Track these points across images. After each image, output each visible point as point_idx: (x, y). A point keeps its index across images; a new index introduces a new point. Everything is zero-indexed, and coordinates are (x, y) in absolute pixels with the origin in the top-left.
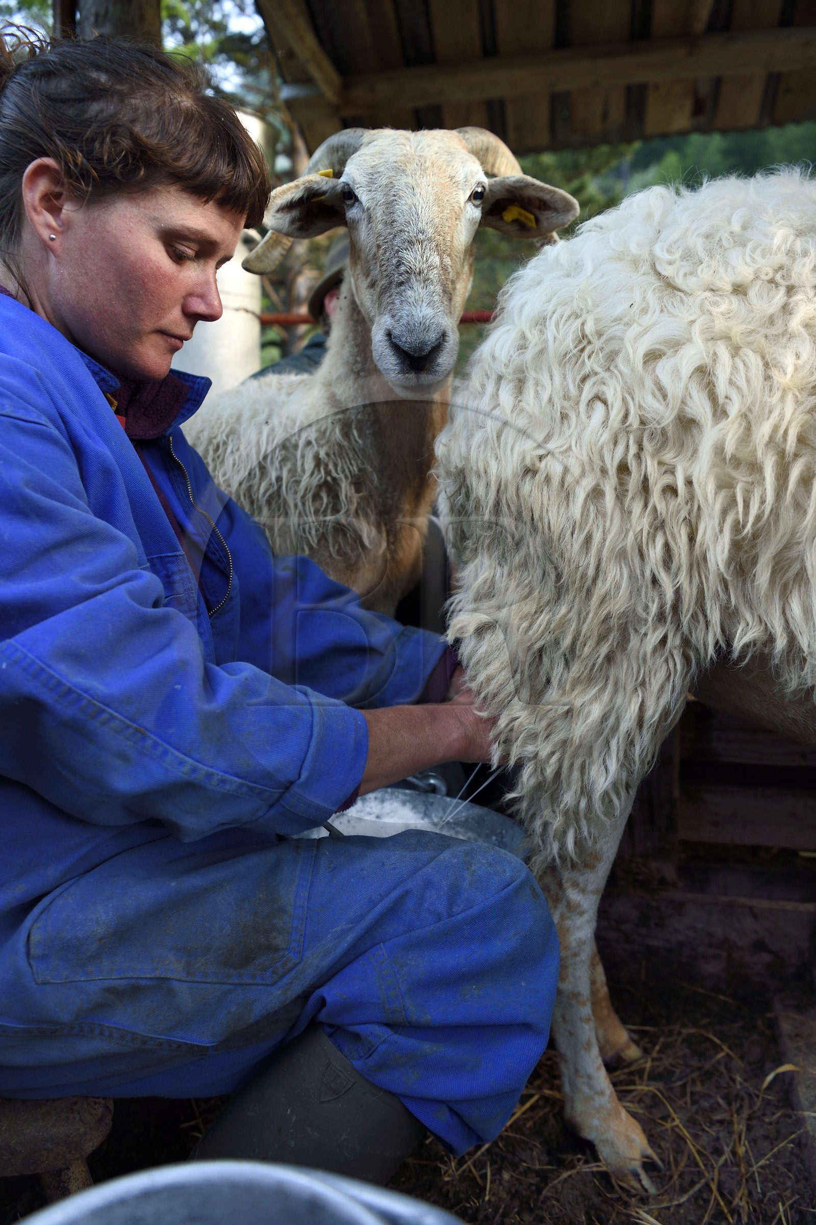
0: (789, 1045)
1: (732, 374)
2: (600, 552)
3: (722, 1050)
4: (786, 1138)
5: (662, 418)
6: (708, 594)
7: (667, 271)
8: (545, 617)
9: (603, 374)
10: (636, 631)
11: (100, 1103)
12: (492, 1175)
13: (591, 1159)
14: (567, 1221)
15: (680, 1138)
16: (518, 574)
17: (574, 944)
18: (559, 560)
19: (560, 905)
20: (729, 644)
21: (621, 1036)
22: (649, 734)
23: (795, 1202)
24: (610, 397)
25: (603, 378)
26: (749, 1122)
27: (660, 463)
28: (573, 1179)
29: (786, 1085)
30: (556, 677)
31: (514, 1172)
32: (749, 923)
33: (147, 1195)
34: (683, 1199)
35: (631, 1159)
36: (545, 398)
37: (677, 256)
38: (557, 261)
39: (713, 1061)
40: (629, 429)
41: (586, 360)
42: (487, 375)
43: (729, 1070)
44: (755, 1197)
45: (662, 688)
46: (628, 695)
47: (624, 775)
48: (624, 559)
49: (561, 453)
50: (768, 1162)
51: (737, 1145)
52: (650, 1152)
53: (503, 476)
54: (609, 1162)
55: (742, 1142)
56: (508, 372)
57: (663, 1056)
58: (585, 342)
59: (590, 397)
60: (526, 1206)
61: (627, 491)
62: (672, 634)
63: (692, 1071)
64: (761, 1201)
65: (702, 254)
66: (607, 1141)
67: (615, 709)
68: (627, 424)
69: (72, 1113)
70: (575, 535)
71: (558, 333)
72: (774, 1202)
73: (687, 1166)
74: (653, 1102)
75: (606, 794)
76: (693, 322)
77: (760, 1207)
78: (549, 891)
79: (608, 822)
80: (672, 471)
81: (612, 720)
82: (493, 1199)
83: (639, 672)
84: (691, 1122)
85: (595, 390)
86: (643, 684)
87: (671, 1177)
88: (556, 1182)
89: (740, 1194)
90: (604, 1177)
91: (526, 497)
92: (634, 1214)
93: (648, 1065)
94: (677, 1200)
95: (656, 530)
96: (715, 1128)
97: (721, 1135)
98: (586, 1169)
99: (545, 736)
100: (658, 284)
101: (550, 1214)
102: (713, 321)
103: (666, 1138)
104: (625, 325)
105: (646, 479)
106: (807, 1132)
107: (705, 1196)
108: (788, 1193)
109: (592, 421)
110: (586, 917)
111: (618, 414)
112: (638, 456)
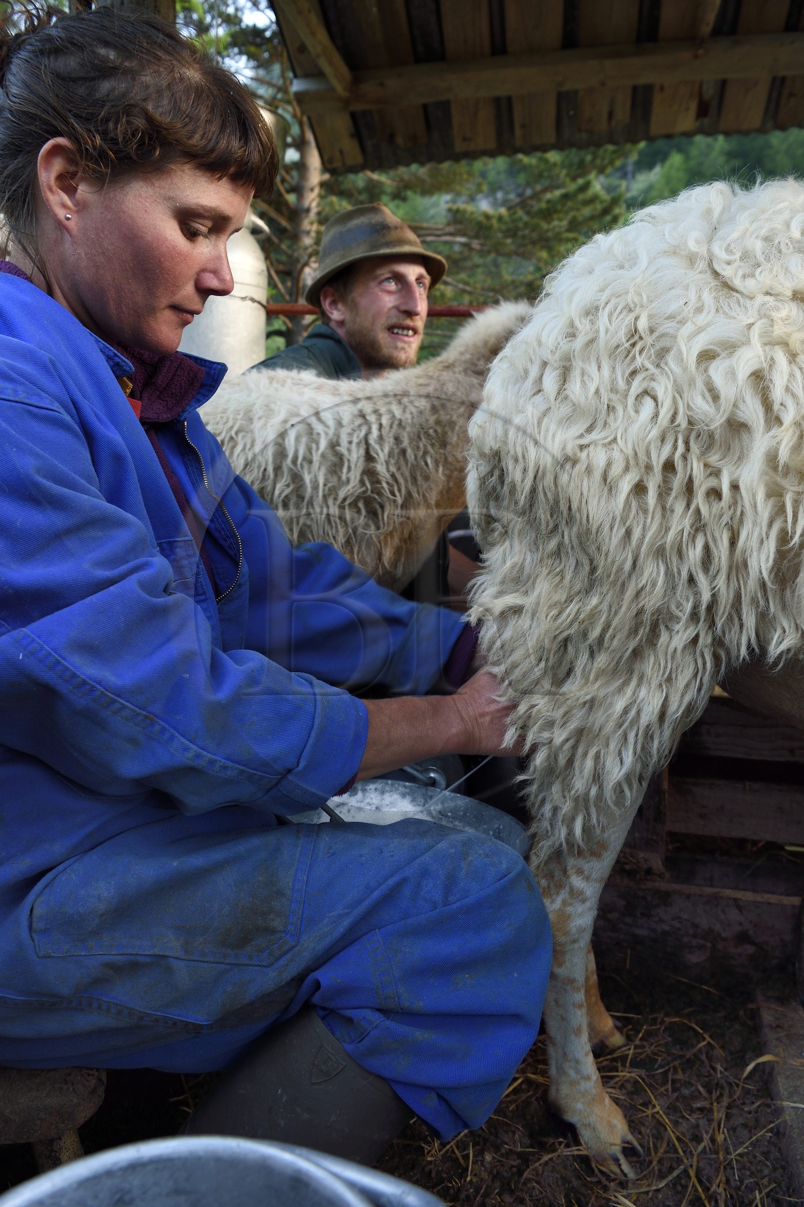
0: (770, 1035)
1: (789, 381)
2: (639, 547)
3: (704, 1039)
4: (765, 1127)
5: (712, 420)
6: (745, 600)
7: (727, 272)
8: (574, 606)
9: (653, 369)
10: (667, 627)
11: (93, 1075)
12: (474, 1156)
13: (572, 1143)
14: (547, 1203)
15: (661, 1125)
16: (550, 562)
17: (574, 930)
18: (596, 552)
19: (563, 892)
20: (764, 650)
21: (607, 1023)
22: (670, 729)
23: (771, 1190)
24: (660, 395)
25: (653, 374)
26: (729, 1111)
27: (706, 465)
28: (554, 1163)
29: (765, 1076)
30: (579, 667)
31: (496, 1154)
32: (734, 915)
33: (134, 1167)
34: (662, 1185)
35: (612, 1144)
36: (592, 390)
37: (738, 256)
38: (610, 249)
39: (695, 1050)
40: (678, 429)
41: (637, 356)
42: (531, 360)
43: (709, 1058)
44: (733, 1183)
45: (687, 686)
46: (652, 689)
47: (639, 766)
48: (662, 556)
49: (605, 445)
50: (746, 1150)
51: (716, 1132)
52: (630, 1137)
53: (542, 463)
54: (589, 1145)
55: (721, 1131)
56: (554, 359)
57: (645, 1043)
58: (636, 337)
59: (640, 390)
60: (507, 1188)
61: (671, 489)
62: (704, 632)
63: (675, 1060)
64: (738, 1188)
65: (761, 258)
66: (589, 1125)
67: (637, 702)
68: (676, 424)
69: (66, 1084)
70: (615, 530)
71: (611, 326)
72: (752, 1191)
73: (666, 1152)
74: (636, 1089)
75: (619, 784)
76: (750, 326)
77: (737, 1194)
78: (553, 877)
79: (617, 812)
80: (716, 473)
81: (633, 713)
82: (475, 1180)
83: (666, 667)
84: (671, 1109)
85: (645, 385)
86: (669, 679)
87: (651, 1162)
88: (537, 1164)
89: (718, 1181)
90: (585, 1160)
91: (565, 486)
92: (613, 1198)
93: (631, 1052)
94: (656, 1185)
95: (697, 530)
96: (695, 1116)
97: (701, 1122)
98: (567, 1152)
99: (561, 723)
100: (714, 283)
101: (531, 1196)
102: (772, 326)
103: (647, 1124)
104: (678, 322)
105: (690, 481)
106: (786, 1122)
107: (683, 1182)
108: (765, 1181)
109: (641, 416)
110: (588, 904)
111: (668, 412)
112: (684, 457)
